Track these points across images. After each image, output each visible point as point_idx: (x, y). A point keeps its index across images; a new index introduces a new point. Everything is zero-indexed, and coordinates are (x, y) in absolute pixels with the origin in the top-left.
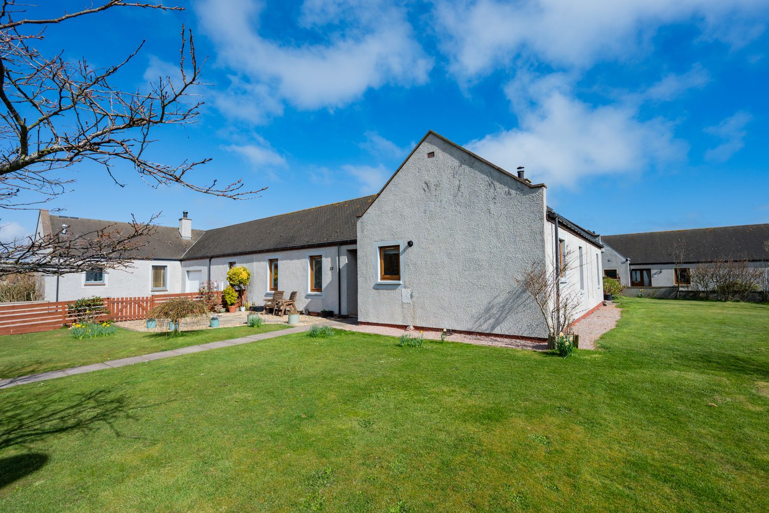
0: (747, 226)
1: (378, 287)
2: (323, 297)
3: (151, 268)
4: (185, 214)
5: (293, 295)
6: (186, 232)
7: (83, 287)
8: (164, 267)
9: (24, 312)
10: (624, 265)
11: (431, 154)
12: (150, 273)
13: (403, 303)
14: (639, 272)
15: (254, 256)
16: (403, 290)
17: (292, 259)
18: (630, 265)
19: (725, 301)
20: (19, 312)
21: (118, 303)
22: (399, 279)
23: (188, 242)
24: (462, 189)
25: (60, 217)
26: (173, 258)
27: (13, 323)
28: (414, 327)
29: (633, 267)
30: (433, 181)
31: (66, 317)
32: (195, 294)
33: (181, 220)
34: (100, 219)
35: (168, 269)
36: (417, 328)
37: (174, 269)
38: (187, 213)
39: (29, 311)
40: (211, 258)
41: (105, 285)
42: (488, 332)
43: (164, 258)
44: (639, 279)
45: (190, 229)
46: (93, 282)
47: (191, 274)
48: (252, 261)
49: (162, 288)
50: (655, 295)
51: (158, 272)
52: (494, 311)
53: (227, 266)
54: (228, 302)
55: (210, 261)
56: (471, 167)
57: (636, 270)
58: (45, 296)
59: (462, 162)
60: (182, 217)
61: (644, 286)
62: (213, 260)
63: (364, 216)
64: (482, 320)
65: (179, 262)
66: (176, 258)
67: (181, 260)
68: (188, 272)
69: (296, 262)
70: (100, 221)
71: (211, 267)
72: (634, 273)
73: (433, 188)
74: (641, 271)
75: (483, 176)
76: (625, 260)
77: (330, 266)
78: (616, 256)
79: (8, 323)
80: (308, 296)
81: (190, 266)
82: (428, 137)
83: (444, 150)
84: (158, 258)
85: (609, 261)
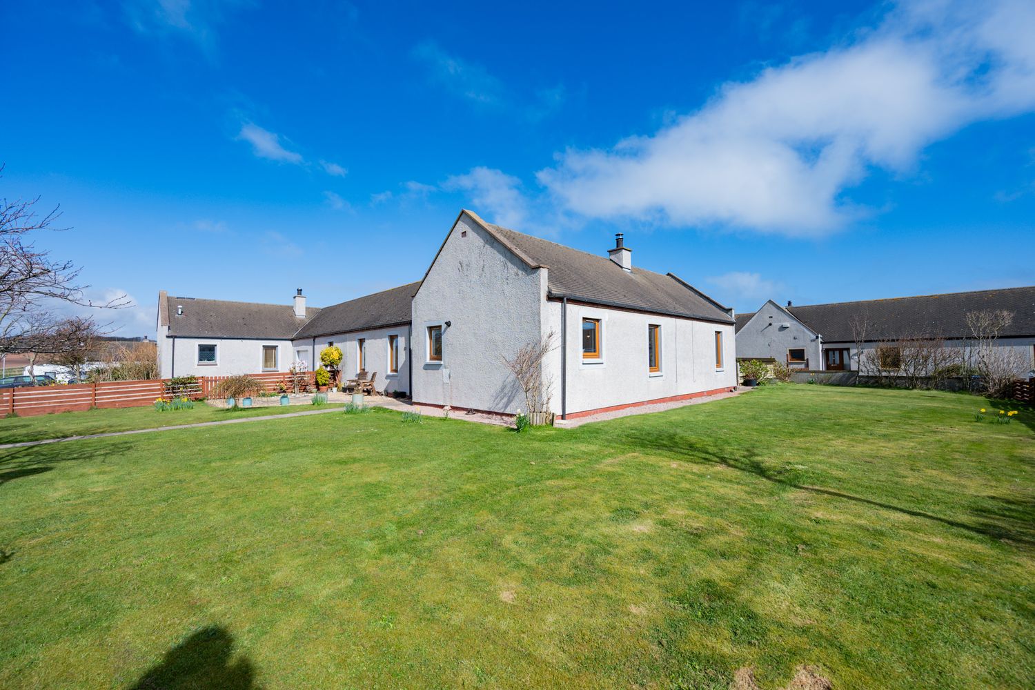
0: (986, 291)
1: (427, 367)
2: (398, 378)
3: (262, 348)
4: (300, 291)
5: (374, 375)
6: (301, 310)
7: (196, 366)
8: (275, 347)
9: (127, 388)
10: (814, 343)
11: (464, 234)
12: (261, 352)
13: (444, 383)
14: (838, 352)
15: (347, 336)
16: (444, 370)
17: (375, 339)
18: (821, 343)
19: (913, 389)
20: (123, 388)
21: (212, 382)
22: (441, 360)
23: (302, 321)
24: (486, 269)
25: (177, 298)
26: (284, 338)
27: (118, 398)
28: (451, 407)
29: (827, 346)
30: (465, 261)
31: (164, 394)
32: (287, 374)
33: (295, 297)
34: (216, 299)
35: (279, 349)
36: (454, 408)
37: (285, 350)
38: (301, 290)
39: (132, 387)
40: (315, 337)
41: (216, 365)
42: (501, 411)
43: (275, 338)
44: (838, 361)
45: (304, 307)
46: (206, 362)
47: (301, 353)
48: (344, 341)
49: (273, 369)
50: (830, 381)
51: (269, 350)
52: (506, 391)
53: (327, 345)
54: (320, 382)
55: (314, 340)
56: (492, 247)
57: (834, 350)
58: (162, 374)
59: (486, 242)
60: (296, 295)
61: (843, 369)
62: (316, 340)
63: (417, 296)
64: (499, 399)
65: (290, 342)
66: (287, 338)
67: (292, 340)
68: (298, 352)
69: (379, 341)
70: (215, 301)
71: (315, 346)
72: (831, 353)
73: (465, 268)
74: (841, 350)
75: (501, 256)
76: (815, 337)
77: (404, 346)
78: (804, 332)
79: (114, 398)
80: (388, 377)
81: (299, 345)
82: (462, 216)
83: (473, 230)
84: (269, 337)
85: (795, 338)
